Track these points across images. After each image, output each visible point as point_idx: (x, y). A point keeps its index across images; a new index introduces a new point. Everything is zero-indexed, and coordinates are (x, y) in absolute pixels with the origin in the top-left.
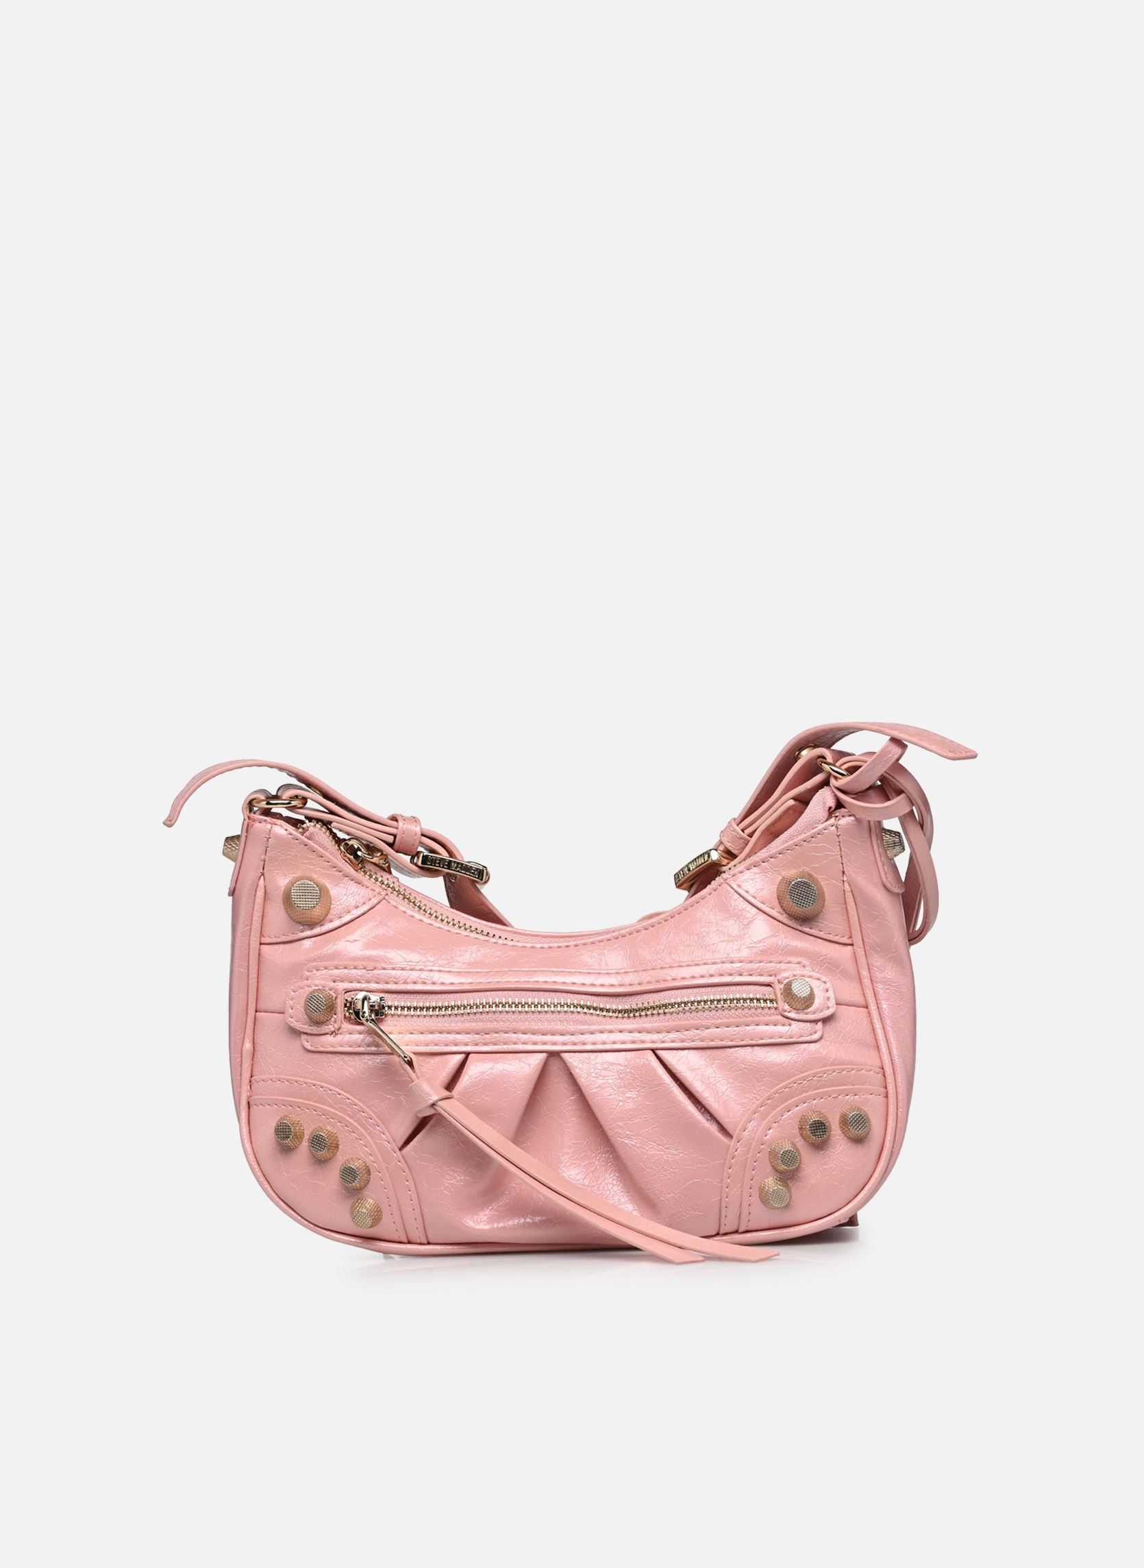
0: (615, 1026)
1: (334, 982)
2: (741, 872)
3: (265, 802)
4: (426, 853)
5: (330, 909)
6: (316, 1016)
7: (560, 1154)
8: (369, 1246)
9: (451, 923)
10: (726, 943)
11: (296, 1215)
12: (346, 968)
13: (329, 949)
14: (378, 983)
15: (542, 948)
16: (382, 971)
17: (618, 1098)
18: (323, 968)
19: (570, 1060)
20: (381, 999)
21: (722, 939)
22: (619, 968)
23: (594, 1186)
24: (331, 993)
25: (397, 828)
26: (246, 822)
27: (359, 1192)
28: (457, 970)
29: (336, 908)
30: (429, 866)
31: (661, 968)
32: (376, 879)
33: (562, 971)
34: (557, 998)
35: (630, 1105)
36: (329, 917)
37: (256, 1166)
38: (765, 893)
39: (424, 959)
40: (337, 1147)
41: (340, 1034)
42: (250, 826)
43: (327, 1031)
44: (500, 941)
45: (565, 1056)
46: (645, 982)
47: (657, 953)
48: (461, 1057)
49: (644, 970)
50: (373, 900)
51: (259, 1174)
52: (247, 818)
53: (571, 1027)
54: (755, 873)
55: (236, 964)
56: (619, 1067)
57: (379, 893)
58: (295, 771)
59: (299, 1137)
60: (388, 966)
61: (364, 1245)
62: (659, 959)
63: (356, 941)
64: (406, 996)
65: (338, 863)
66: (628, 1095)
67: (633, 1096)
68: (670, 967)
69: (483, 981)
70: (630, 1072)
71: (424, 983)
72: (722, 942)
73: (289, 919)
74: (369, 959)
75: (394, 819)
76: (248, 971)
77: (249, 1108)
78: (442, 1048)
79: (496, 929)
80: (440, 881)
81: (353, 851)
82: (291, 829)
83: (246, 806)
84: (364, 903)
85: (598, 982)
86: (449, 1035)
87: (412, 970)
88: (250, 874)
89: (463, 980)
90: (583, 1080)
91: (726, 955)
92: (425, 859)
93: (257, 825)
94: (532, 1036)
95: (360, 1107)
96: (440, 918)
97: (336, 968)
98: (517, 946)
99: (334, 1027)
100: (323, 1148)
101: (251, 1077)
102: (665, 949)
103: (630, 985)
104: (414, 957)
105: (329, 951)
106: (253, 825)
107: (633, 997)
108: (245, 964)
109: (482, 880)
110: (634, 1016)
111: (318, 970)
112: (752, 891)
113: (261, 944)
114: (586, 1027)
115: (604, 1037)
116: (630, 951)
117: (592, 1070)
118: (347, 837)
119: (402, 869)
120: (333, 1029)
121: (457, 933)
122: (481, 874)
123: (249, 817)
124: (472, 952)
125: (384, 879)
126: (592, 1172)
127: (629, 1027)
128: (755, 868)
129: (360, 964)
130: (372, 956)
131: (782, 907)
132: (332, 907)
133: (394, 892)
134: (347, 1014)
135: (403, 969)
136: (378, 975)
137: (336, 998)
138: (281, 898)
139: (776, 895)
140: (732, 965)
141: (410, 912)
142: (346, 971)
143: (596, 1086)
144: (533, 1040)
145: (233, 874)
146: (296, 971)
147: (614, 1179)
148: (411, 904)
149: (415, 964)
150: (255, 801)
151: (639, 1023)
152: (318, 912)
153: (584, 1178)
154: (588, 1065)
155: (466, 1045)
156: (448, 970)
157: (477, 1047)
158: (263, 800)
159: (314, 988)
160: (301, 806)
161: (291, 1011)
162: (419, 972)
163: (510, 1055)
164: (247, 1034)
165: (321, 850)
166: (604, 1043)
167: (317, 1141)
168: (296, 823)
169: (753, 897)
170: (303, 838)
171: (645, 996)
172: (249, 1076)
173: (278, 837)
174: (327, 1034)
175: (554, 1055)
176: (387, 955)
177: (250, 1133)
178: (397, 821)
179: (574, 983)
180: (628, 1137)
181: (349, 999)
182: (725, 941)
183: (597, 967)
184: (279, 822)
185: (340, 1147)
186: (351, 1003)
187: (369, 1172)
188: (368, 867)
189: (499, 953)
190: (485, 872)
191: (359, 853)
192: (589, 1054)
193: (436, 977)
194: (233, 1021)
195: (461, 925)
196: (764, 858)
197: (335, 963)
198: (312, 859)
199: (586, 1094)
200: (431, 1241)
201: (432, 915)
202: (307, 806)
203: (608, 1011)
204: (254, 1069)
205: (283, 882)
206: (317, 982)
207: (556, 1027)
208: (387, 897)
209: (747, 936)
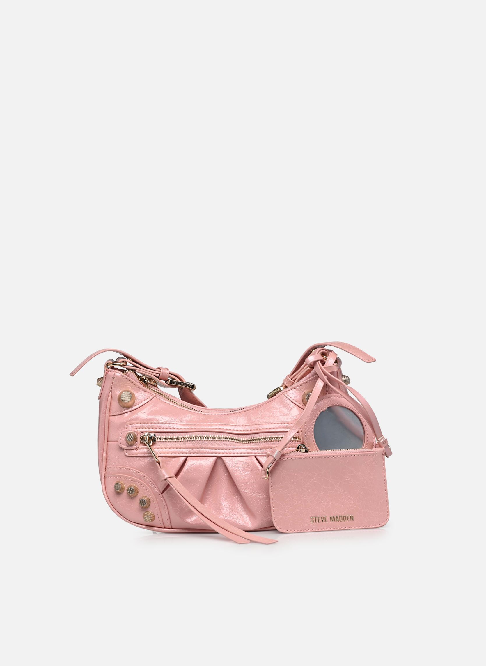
0: (242, 447)
1: (136, 429)
2: (289, 390)
3: (112, 364)
4: (171, 380)
5: (135, 401)
6: (130, 442)
7: (221, 496)
8: (150, 529)
9: (181, 405)
10: (282, 416)
11: (123, 517)
12: (141, 423)
13: (135, 416)
14: (153, 429)
15: (215, 415)
16: (154, 424)
17: (242, 475)
18: (132, 424)
19: (225, 460)
20: (154, 435)
21: (281, 414)
22: (243, 423)
23: (233, 508)
24: (135, 433)
25: (160, 372)
26: (105, 372)
27: (146, 509)
28: (183, 424)
29: (137, 401)
30: (173, 384)
31: (259, 424)
32: (152, 390)
33: (223, 424)
34: (220, 435)
35: (247, 477)
36: (135, 404)
37: (108, 500)
38: (297, 398)
39: (170, 419)
40: (138, 492)
41: (139, 449)
42: (107, 373)
43: (134, 448)
44: (199, 413)
45: (223, 458)
46: (253, 429)
47: (257, 418)
48: (184, 458)
49: (252, 425)
50: (151, 397)
51: (109, 502)
52: (106, 371)
53: (226, 447)
54: (294, 391)
55: (100, 425)
56: (243, 463)
57: (153, 395)
58: (123, 352)
59: (123, 489)
60: (157, 422)
61: (148, 528)
62: (258, 421)
63: (144, 413)
64: (164, 434)
65: (138, 384)
66: (246, 473)
67: (248, 474)
68: (262, 424)
69: (193, 428)
70: (247, 465)
71: (170, 429)
72: (281, 415)
73: (120, 406)
74: (149, 419)
75: (159, 368)
76: (105, 427)
77: (105, 478)
78: (178, 454)
79: (198, 407)
80: (176, 389)
81: (143, 380)
82: (122, 373)
83: (105, 366)
84: (147, 399)
85: (235, 429)
86: (180, 449)
87: (166, 423)
88: (106, 391)
89: (185, 427)
90: (230, 468)
91: (282, 421)
92: (171, 382)
93: (110, 373)
94: (211, 450)
95: (147, 477)
96: (176, 403)
97: (137, 424)
98: (206, 414)
99: (136, 446)
100: (132, 492)
101: (106, 466)
102: (260, 417)
103: (247, 430)
104: (167, 418)
105: (135, 417)
106: (108, 373)
107: (248, 435)
108: (104, 424)
109: (193, 389)
110: (249, 443)
111: (130, 425)
112: (293, 398)
113: (109, 416)
114: (231, 447)
115: (237, 451)
116: (247, 417)
117: (233, 464)
118: (141, 375)
119: (162, 385)
120: (136, 447)
121: (183, 409)
122: (193, 387)
123: (106, 370)
124: (189, 417)
125: (155, 390)
126: (232, 503)
127: (247, 447)
128: (294, 389)
129: (146, 422)
130: (150, 418)
131: (303, 403)
132: (136, 400)
133: (159, 394)
134: (141, 441)
135: (162, 423)
136: (153, 425)
137: (137, 435)
138: (117, 399)
139: (302, 400)
140: (285, 424)
141: (164, 401)
142: (141, 424)
143: (234, 470)
144: (211, 452)
145: (100, 392)
146: (122, 425)
147: (240, 506)
148: (165, 398)
149: (167, 421)
150: (108, 364)
151: (250, 446)
152: (130, 403)
153: (230, 505)
154: (232, 462)
155: (186, 453)
156: (179, 423)
157: (190, 454)
158: (112, 363)
159: (129, 432)
160: (125, 365)
161: (120, 441)
162: (169, 424)
163: (203, 457)
164: (104, 450)
165: (132, 380)
166: (237, 453)
167: (130, 490)
168: (123, 371)
169: (293, 399)
170: (126, 376)
171: (252, 435)
172: (105, 466)
173: (117, 377)
174: (134, 449)
175: (219, 458)
176: (156, 417)
177: (105, 487)
178: (160, 369)
179: (227, 429)
180: (246, 490)
181: (142, 436)
182: (282, 415)
183: (235, 423)
184: (118, 371)
185: (139, 492)
186: (143, 437)
187: (150, 501)
188: (149, 385)
189: (199, 417)
190: (194, 386)
191: (146, 381)
192: (232, 457)
193: (175, 426)
194: (99, 446)
195: (184, 406)
196: (298, 386)
197: (137, 421)
198: (129, 383)
199: (231, 473)
200: (173, 528)
201: (173, 402)
202: (127, 365)
203: (239, 440)
204: (107, 463)
205: (118, 393)
206: (130, 429)
207: (220, 447)
208: (156, 396)
209: (290, 414)
